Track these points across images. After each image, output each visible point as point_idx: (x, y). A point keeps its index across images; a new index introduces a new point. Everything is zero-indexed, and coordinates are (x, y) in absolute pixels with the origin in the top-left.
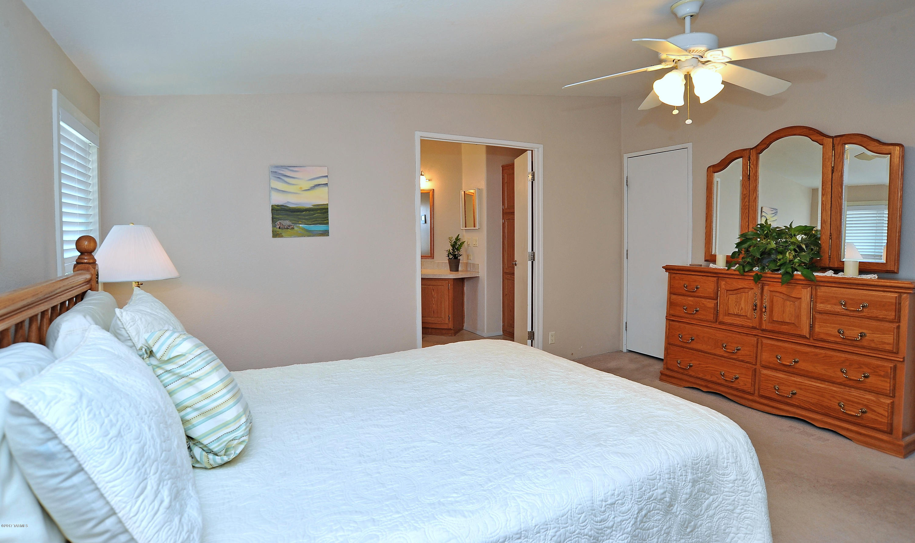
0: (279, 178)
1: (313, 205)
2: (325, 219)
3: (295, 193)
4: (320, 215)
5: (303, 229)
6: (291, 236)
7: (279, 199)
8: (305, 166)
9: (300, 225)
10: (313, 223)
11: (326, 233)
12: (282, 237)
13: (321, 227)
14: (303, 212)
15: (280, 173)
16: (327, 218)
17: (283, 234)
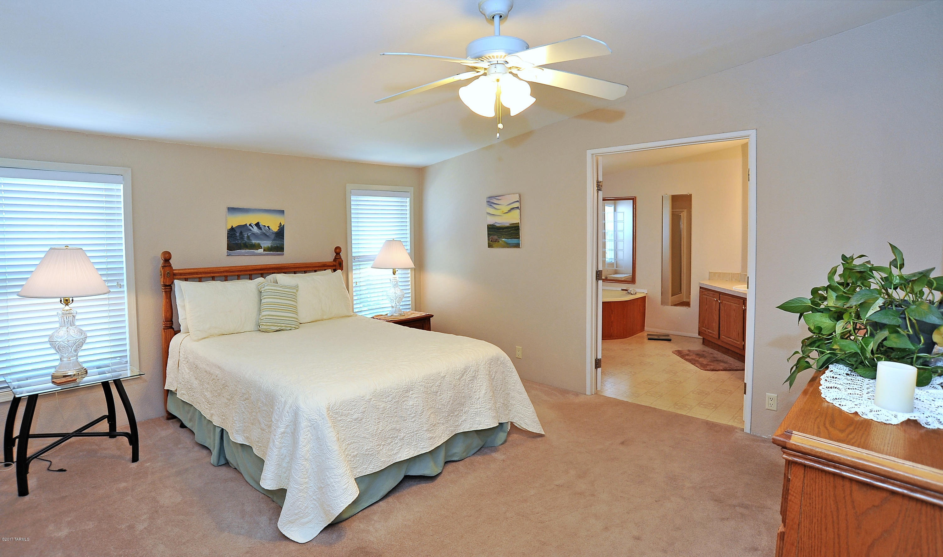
0: (490, 205)
1: (510, 224)
2: (517, 235)
3: (499, 215)
4: (514, 232)
5: (505, 242)
6: (497, 247)
7: (492, 221)
8: (504, 195)
9: (503, 239)
10: (510, 237)
11: (517, 246)
12: (493, 247)
13: (514, 241)
14: (504, 229)
15: (491, 202)
16: (518, 234)
17: (494, 246)
